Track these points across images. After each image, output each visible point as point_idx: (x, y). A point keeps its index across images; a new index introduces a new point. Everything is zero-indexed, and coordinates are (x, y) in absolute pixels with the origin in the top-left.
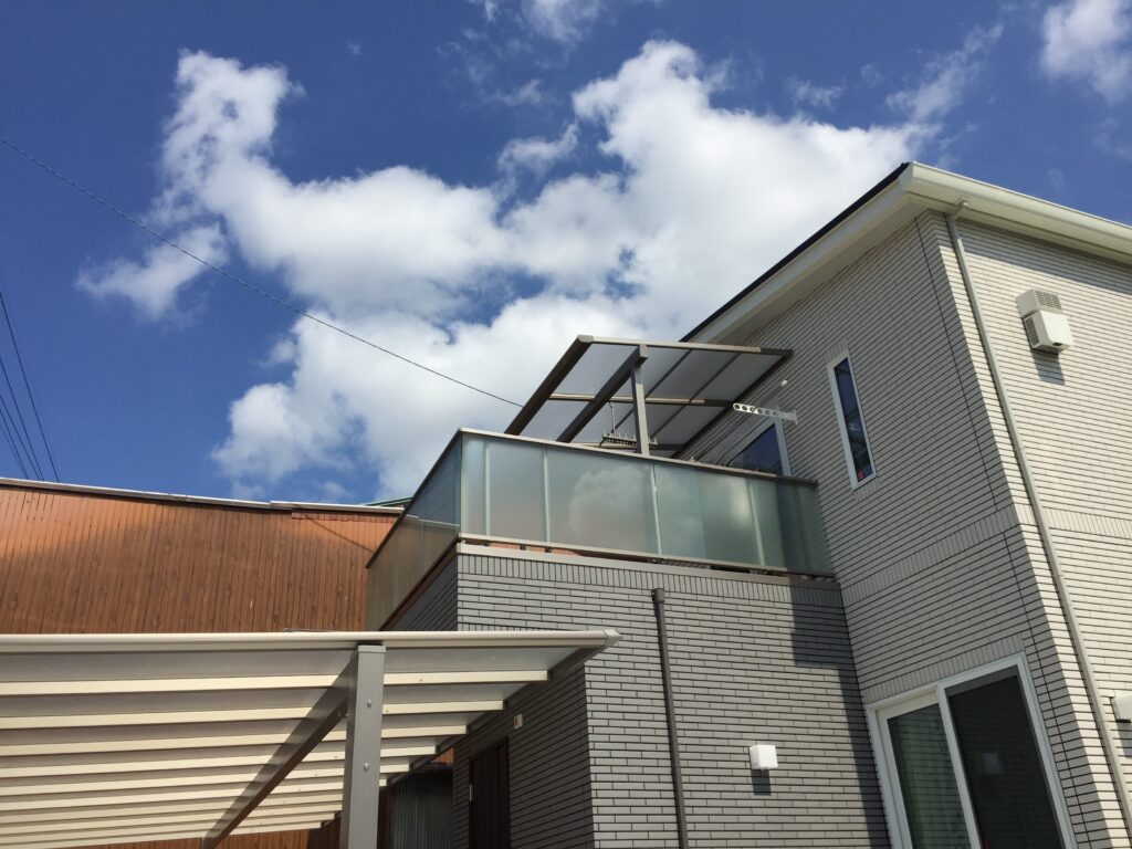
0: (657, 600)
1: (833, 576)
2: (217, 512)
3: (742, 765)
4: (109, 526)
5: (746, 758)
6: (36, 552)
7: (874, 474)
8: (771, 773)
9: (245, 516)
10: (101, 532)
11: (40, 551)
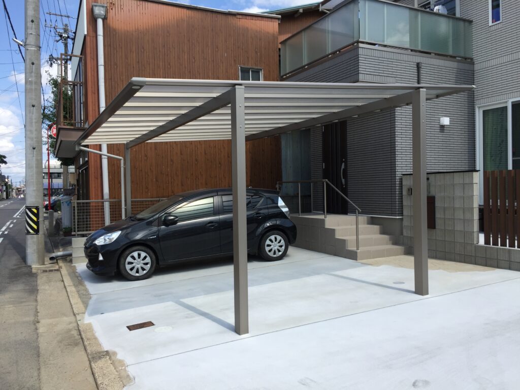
0: (418, 66)
1: (472, 59)
2: (209, 14)
3: (437, 124)
4: (170, 18)
5: (438, 121)
6: (146, 29)
7: (501, 21)
8: (445, 126)
9: (219, 16)
10: (168, 21)
11: (147, 28)
